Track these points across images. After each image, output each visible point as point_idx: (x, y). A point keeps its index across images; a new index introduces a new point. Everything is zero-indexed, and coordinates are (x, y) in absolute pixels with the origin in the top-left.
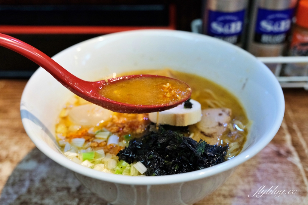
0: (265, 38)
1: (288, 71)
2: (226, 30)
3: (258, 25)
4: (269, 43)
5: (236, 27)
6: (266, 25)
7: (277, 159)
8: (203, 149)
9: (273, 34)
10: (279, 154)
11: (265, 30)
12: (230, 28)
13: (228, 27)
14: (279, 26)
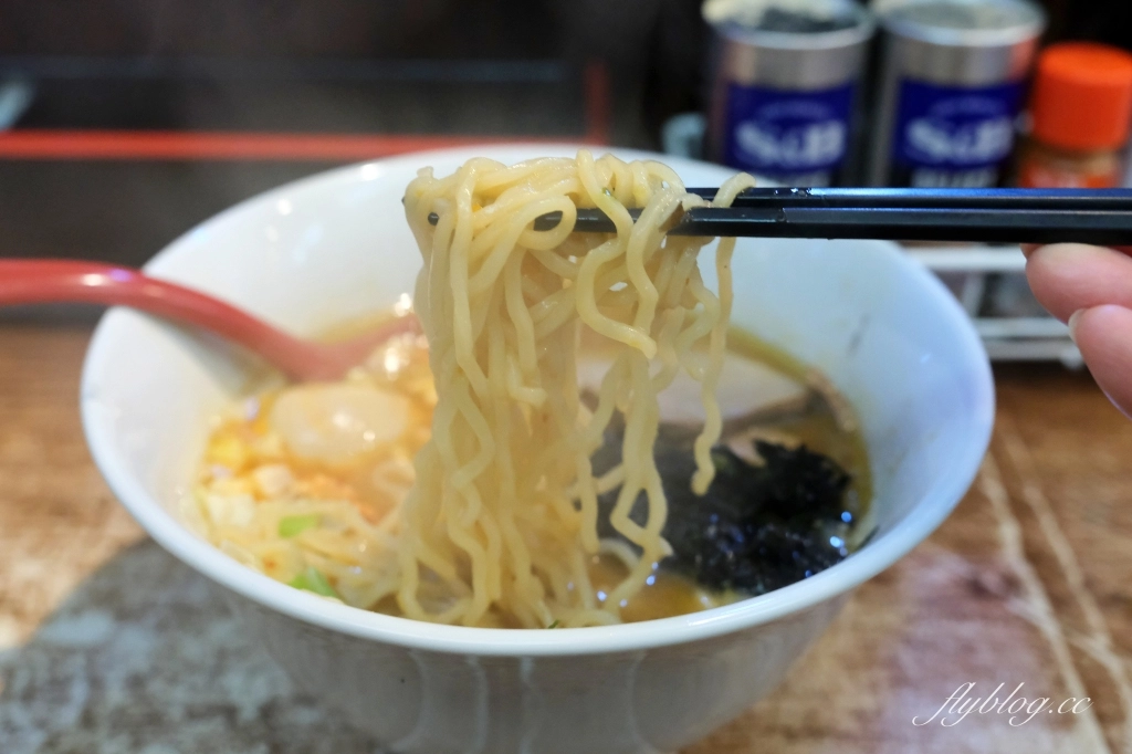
0: (926, 183)
2: (787, 153)
3: (900, 138)
5: (824, 142)
6: (927, 138)
7: (972, 606)
9: (950, 168)
10: (976, 589)
11: (925, 154)
12: (802, 144)
13: (794, 142)
14: (973, 141)
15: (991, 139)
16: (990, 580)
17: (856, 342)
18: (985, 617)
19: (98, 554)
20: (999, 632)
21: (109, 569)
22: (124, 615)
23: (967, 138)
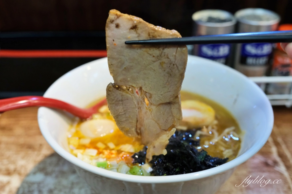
0: (250, 60)
1: (271, 90)
2: (214, 53)
3: (243, 49)
4: (253, 65)
5: (224, 50)
6: (250, 49)
7: (265, 169)
8: (203, 158)
9: (256, 56)
10: (266, 164)
11: (250, 53)
12: (218, 51)
13: (216, 50)
14: (262, 50)
15: (267, 49)
16: (270, 162)
17: (236, 101)
18: (269, 172)
19: (40, 158)
20: (273, 175)
21: (43, 162)
22: (47, 174)
23: (261, 49)
